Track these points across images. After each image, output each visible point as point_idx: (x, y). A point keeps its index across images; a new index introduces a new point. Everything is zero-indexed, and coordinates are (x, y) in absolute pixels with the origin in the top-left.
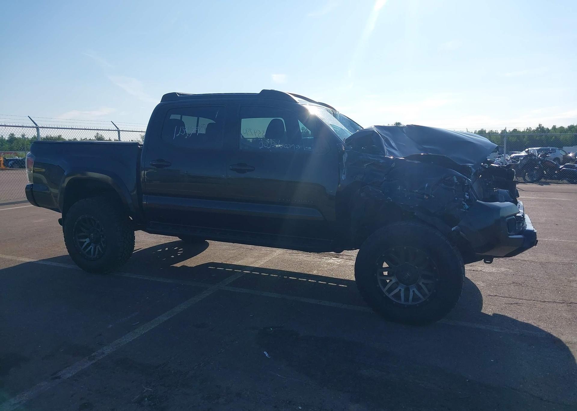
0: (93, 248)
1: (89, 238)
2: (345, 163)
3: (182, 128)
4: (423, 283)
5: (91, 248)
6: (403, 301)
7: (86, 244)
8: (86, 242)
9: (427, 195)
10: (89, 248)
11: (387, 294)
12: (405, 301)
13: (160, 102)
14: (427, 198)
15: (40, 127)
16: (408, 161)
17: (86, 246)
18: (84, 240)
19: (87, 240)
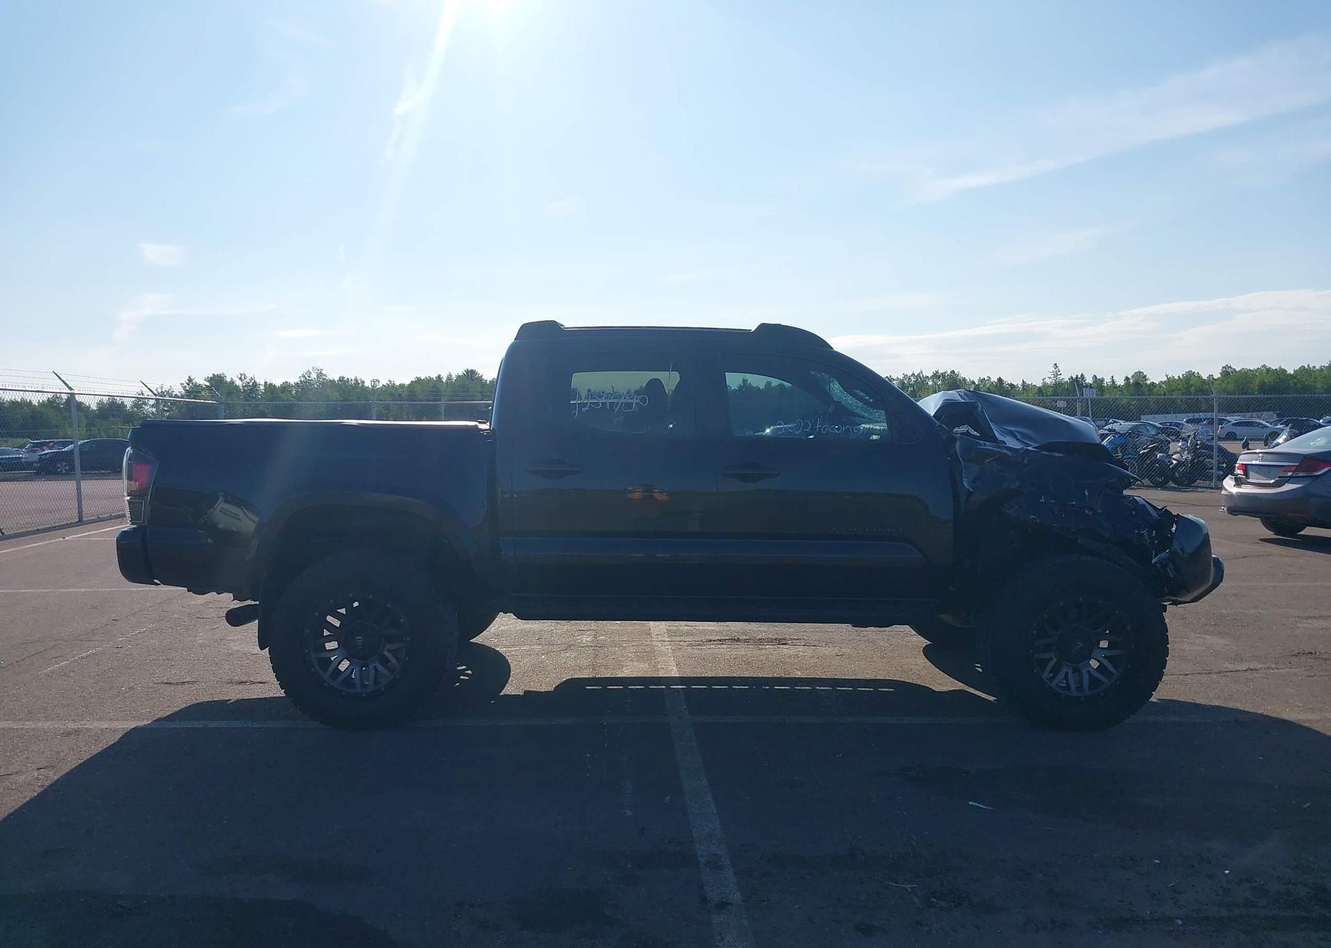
2: (961, 458)
7: (336, 663)
11: (1049, 683)
12: (1077, 690)
16: (1044, 453)
17: (337, 668)
18: (328, 655)
19: (340, 654)
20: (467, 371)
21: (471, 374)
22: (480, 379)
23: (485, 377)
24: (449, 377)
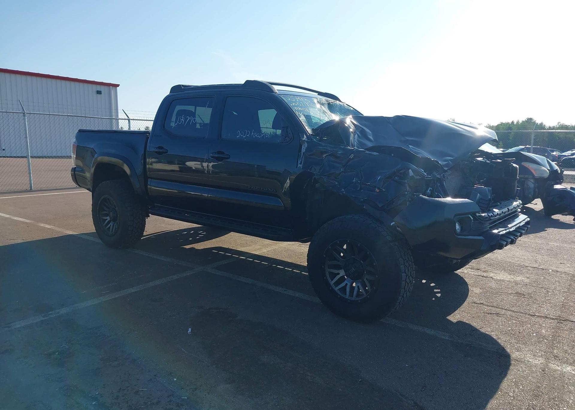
0: (112, 225)
1: (110, 217)
2: (303, 153)
3: (180, 118)
4: (367, 279)
5: (111, 225)
6: (347, 297)
7: (107, 221)
8: (107, 219)
9: (378, 188)
10: (109, 226)
11: (334, 287)
12: (350, 296)
13: (169, 94)
14: (378, 191)
15: (131, 120)
16: (367, 152)
17: (107, 223)
18: (106, 218)
19: (108, 218)
20: (528, 119)
21: (530, 120)
22: (534, 123)
23: (537, 122)
24: (518, 122)
